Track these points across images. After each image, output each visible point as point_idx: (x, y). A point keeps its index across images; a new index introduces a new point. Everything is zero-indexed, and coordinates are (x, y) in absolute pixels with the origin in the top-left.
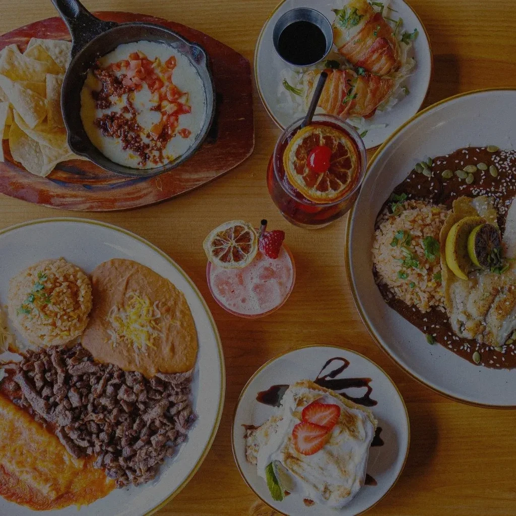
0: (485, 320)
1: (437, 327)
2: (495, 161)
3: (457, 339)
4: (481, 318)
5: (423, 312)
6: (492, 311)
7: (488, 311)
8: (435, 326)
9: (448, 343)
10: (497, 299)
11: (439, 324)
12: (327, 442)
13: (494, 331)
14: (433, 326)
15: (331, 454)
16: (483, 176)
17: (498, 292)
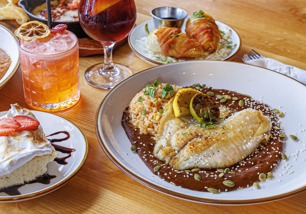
0: (179, 151)
1: (144, 145)
2: (246, 100)
3: (152, 156)
4: (177, 148)
5: (140, 133)
6: (187, 147)
7: (184, 146)
8: (143, 144)
9: (144, 155)
10: (195, 139)
11: (146, 144)
12: (14, 136)
13: (181, 159)
14: (141, 143)
15: (9, 142)
16: (233, 103)
17: (197, 136)
